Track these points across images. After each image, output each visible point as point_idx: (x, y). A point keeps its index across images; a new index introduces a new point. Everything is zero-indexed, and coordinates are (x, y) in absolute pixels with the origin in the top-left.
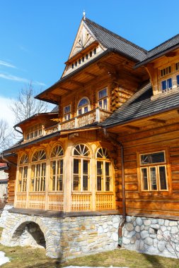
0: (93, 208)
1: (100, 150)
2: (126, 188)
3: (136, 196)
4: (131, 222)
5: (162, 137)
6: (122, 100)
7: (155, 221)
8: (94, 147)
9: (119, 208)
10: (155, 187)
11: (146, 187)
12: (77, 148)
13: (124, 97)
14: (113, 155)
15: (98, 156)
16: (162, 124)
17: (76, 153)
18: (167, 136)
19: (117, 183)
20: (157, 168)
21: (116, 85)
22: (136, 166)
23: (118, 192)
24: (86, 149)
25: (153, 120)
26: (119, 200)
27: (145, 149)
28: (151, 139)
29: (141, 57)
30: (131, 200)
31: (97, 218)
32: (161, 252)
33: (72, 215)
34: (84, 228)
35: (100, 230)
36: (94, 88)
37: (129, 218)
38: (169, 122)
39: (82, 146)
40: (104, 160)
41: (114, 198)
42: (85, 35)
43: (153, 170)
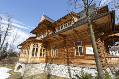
0: (38, 61)
1: (42, 46)
2: (48, 56)
3: (50, 58)
4: (48, 65)
5: (57, 42)
6: (50, 33)
7: (53, 65)
8: (40, 45)
9: (46, 61)
10: (54, 55)
11: (52, 56)
12: (35, 45)
13: (50, 32)
14: (46, 47)
15: (41, 47)
16: (57, 39)
17: (34, 46)
18: (58, 42)
19: (46, 54)
20: (55, 50)
21: (48, 29)
22: (51, 50)
23: (46, 57)
24: (37, 45)
25: (54, 37)
26: (46, 59)
27: (53, 45)
28: (54, 43)
29: (53, 22)
30: (49, 59)
31: (38, 64)
32: (54, 73)
33: (30, 64)
34: (33, 67)
35: (39, 67)
36: (44, 30)
37: (48, 64)
38: (58, 38)
39: (36, 44)
40: (43, 48)
41: (45, 58)
42: (43, 18)
43: (54, 51)
